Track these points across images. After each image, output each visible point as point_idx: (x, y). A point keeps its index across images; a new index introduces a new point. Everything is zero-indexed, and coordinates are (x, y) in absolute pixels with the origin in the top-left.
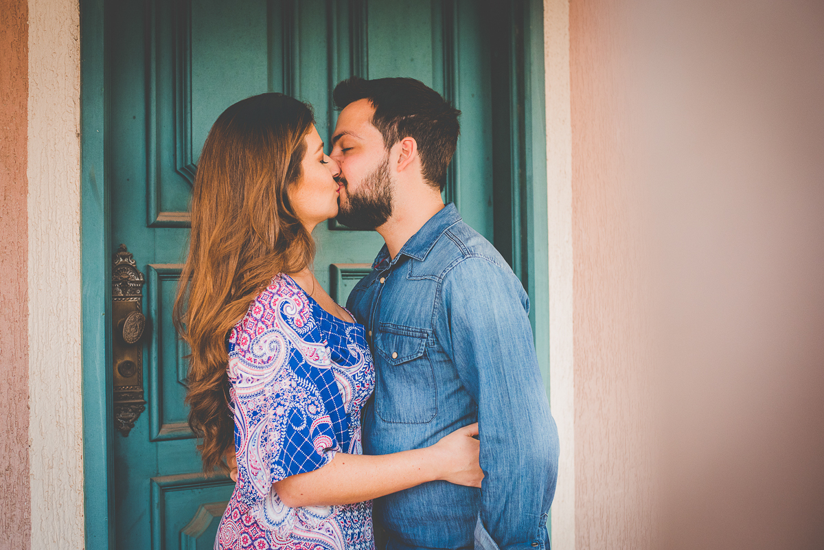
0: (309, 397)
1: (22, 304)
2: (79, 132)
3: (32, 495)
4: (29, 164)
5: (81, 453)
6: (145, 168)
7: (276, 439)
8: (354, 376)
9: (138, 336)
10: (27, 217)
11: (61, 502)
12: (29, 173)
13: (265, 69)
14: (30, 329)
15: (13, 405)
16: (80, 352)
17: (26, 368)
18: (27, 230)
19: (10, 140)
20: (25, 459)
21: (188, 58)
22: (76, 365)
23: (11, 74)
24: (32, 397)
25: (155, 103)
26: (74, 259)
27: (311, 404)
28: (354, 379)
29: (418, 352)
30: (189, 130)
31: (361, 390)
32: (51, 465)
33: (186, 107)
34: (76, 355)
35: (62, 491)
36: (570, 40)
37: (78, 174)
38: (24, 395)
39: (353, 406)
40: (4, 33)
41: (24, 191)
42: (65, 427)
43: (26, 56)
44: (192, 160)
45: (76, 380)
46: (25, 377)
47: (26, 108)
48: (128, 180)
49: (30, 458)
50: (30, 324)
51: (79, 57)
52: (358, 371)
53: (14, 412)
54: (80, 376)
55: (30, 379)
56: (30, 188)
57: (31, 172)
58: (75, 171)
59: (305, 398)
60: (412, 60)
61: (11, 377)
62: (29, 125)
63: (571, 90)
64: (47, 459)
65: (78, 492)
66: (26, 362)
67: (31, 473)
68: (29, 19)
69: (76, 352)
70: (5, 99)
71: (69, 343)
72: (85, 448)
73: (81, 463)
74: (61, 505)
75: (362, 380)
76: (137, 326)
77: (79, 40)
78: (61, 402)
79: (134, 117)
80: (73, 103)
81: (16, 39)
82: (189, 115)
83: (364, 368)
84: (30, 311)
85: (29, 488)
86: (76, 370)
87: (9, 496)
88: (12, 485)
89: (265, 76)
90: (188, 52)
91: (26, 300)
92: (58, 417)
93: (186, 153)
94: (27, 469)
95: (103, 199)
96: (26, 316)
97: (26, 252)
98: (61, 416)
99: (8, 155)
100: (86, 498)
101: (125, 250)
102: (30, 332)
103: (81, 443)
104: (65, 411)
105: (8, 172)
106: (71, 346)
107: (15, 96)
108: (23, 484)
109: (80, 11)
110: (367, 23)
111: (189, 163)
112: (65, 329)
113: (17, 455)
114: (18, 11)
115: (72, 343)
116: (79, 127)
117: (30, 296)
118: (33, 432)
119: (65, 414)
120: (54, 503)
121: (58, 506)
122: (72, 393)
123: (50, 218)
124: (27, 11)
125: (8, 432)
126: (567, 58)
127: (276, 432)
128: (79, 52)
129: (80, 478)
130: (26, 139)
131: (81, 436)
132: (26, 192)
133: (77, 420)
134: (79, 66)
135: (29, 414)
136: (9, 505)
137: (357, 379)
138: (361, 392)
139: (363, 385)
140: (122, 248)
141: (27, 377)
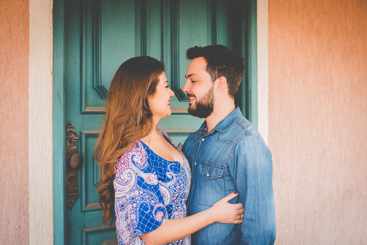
0: (151, 197)
1: (26, 151)
2: (52, 71)
3: (30, 239)
4: (29, 86)
5: (52, 219)
6: (80, 87)
7: (135, 218)
8: (169, 187)
9: (77, 165)
10: (28, 111)
11: (43, 242)
12: (30, 91)
13: (134, 41)
14: (29, 163)
15: (22, 198)
16: (52, 173)
17: (28, 181)
18: (28, 117)
19: (21, 75)
20: (27, 222)
21: (100, 36)
22: (50, 179)
23: (22, 44)
24: (30, 194)
25: (85, 57)
26: (49, 130)
27: (152, 200)
28: (170, 188)
29: (220, 175)
30: (100, 69)
31: (174, 193)
32: (38, 225)
33: (98, 59)
34: (50, 174)
35: (44, 237)
36: (269, 28)
37: (52, 91)
38: (27, 193)
39: (172, 200)
40: (18, 25)
41: (27, 99)
42: (45, 207)
43: (28, 36)
44: (101, 83)
45: (50, 185)
46: (27, 185)
47: (28, 61)
48: (72, 92)
49: (29, 221)
50: (29, 160)
51: (52, 36)
52: (172, 185)
53: (22, 201)
54: (52, 184)
55: (29, 186)
56: (30, 97)
57: (30, 90)
58: (50, 89)
59: (148, 198)
60: (198, 37)
61: (21, 185)
62: (30, 68)
63: (269, 50)
64: (37, 222)
65: (51, 237)
66: (28, 178)
67: (29, 229)
68: (30, 19)
69: (50, 173)
70: (19, 56)
71: (47, 169)
72: (54, 217)
73: (52, 224)
74: (43, 243)
75: (174, 189)
76: (77, 160)
77: (52, 29)
78: (43, 196)
79: (75, 64)
80: (49, 58)
81: (24, 28)
82: (100, 62)
83: (175, 183)
84: (30, 154)
85: (29, 236)
86: (50, 181)
87: (20, 240)
88: (21, 234)
89: (134, 44)
90: (100, 33)
91: (28, 149)
92: (42, 203)
93: (98, 80)
94: (28, 227)
95: (63, 102)
96: (28, 156)
97: (28, 127)
98: (43, 202)
99: (20, 82)
100: (54, 240)
101: (71, 125)
102: (29, 164)
103: (52, 214)
104: (45, 200)
105: (20, 90)
106: (48, 170)
107: (23, 55)
108: (26, 234)
109: (53, 15)
110: (179, 20)
111: (100, 85)
112: (45, 162)
113: (23, 221)
114: (25, 15)
115: (48, 169)
116: (52, 69)
117: (29, 147)
118: (31, 210)
119: (45, 201)
120: (40, 242)
121: (42, 243)
122: (48, 192)
123: (39, 111)
124: (29, 15)
125: (19, 210)
126: (267, 36)
127: (134, 215)
128: (52, 34)
129: (51, 231)
130: (28, 75)
131: (52, 211)
132: (28, 99)
133: (50, 204)
134: (52, 40)
135: (29, 201)
136: (20, 243)
137: (171, 188)
138: (174, 194)
139: (175, 191)
140: (69, 124)
141: (28, 185)
